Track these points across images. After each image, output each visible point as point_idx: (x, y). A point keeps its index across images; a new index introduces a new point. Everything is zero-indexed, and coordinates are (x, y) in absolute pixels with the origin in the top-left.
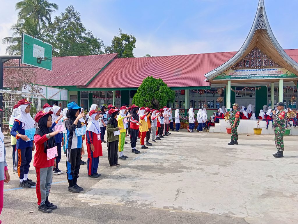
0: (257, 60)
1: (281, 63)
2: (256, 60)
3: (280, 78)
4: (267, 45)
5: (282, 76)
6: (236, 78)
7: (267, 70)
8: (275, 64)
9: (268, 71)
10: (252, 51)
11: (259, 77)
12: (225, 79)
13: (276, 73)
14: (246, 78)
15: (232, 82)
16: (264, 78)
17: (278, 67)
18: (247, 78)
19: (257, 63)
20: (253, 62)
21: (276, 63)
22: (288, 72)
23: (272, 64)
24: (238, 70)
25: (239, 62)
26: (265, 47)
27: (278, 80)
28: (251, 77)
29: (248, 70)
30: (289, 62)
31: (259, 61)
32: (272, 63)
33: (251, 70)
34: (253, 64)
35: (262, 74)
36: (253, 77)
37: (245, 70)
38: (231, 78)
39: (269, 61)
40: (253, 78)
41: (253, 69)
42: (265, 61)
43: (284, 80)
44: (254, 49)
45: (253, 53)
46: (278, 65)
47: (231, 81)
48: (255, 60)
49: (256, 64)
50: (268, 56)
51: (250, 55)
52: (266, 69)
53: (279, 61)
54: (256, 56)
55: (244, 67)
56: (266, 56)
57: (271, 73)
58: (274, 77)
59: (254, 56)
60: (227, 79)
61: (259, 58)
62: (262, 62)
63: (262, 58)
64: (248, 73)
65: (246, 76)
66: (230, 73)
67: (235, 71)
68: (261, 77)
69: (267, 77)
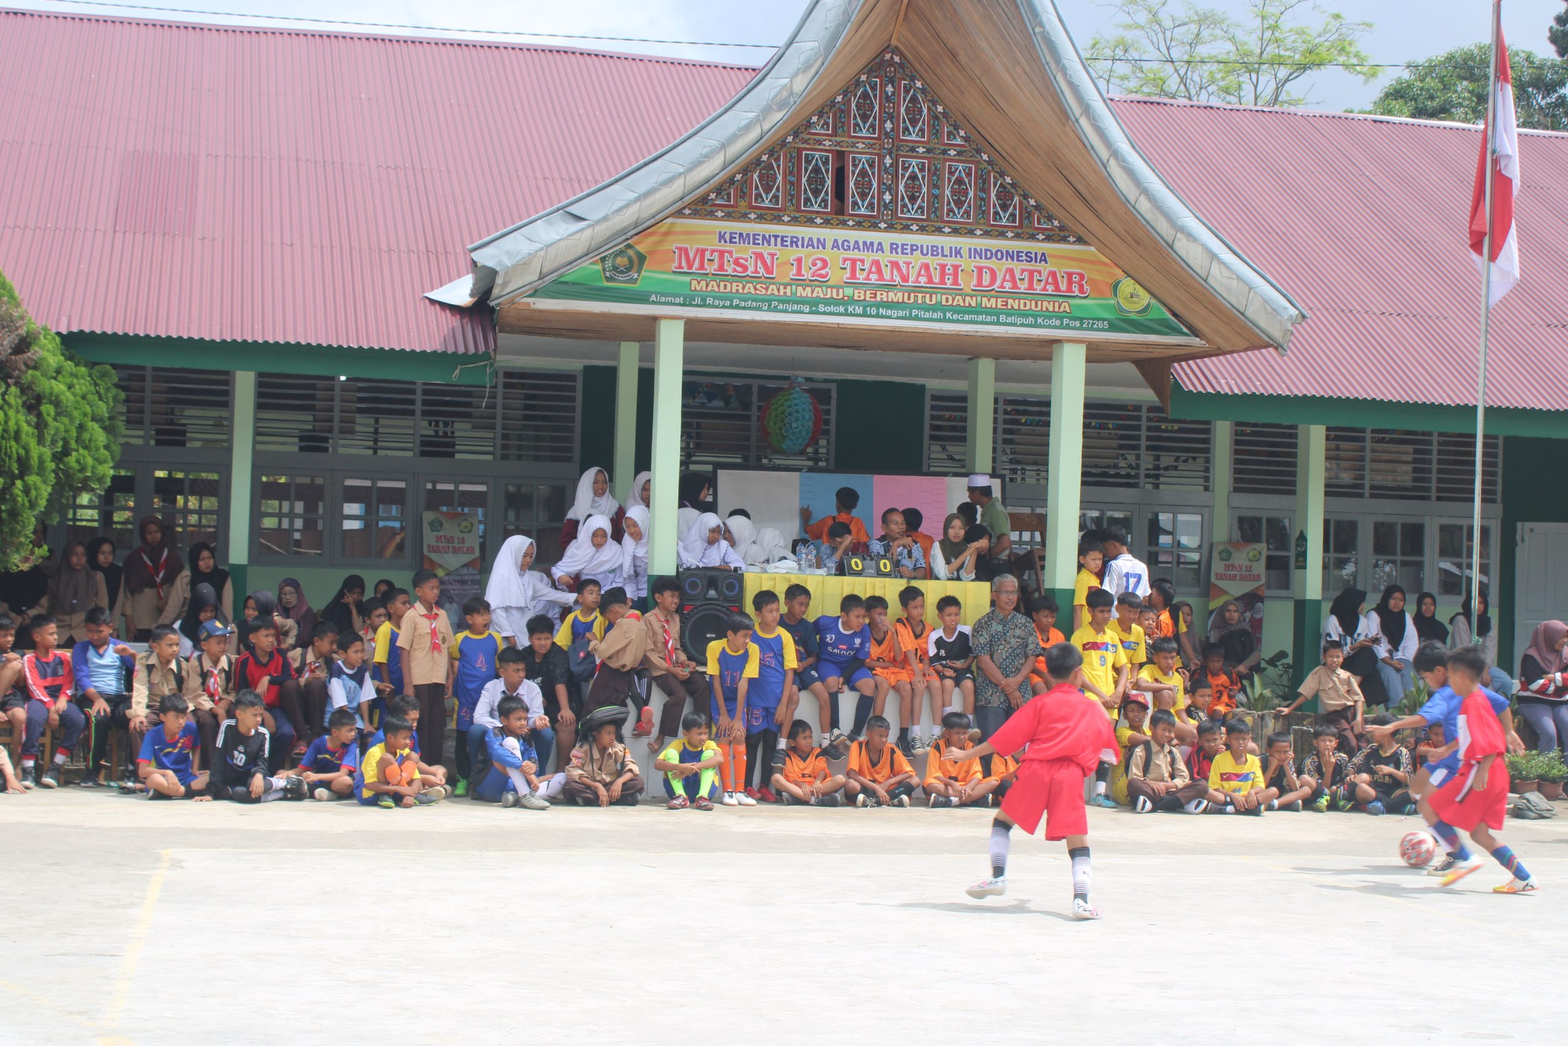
0: (895, 165)
1: (1079, 209)
2: (888, 161)
3: (1068, 327)
4: (983, 44)
5: (1081, 319)
6: (730, 300)
7: (972, 255)
8: (1025, 214)
9: (980, 262)
10: (858, 83)
11: (910, 311)
12: (643, 297)
13: (1039, 288)
14: (812, 312)
15: (694, 331)
16: (944, 320)
17: (1050, 238)
18: (813, 305)
19: (892, 189)
20: (864, 173)
21: (1038, 207)
22: (1128, 287)
23: (1004, 207)
25: (757, 162)
26: (963, 58)
27: (1046, 350)
28: (846, 305)
30: (1144, 205)
31: (914, 177)
32: (1004, 197)
34: (864, 196)
35: (932, 290)
36: (865, 304)
37: (800, 232)
38: (690, 299)
39: (986, 181)
40: (865, 315)
41: (868, 236)
42: (959, 181)
43: (1096, 355)
44: (877, 66)
45: (865, 95)
46: (1050, 218)
47: (689, 322)
48: (881, 158)
49: (887, 197)
50: (976, 144)
51: (842, 113)
52: (965, 245)
53: (1067, 191)
54: (888, 126)
55: (799, 210)
56: (966, 139)
57: (998, 283)
58: (1025, 316)
59: (872, 126)
60: (653, 303)
61: (913, 149)
62: (936, 186)
63: (931, 145)
64: (825, 263)
65: (809, 289)
66: (680, 249)
67: (721, 237)
68: (927, 310)
69: (966, 317)
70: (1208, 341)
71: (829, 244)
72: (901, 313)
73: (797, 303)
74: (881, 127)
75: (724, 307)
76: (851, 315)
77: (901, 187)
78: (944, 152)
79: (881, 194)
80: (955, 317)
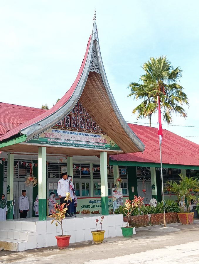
2: (77, 118)
3: (104, 149)
5: (106, 147)
6: (54, 143)
7: (91, 135)
8: (97, 128)
9: (92, 137)
11: (82, 145)
12: (39, 142)
13: (100, 142)
14: (67, 146)
16: (87, 147)
17: (102, 133)
18: (67, 144)
20: (74, 120)
21: (99, 127)
22: (112, 142)
23: (95, 127)
24: (56, 130)
28: (72, 144)
29: (69, 132)
31: (81, 121)
32: (94, 125)
33: (73, 132)
34: (74, 124)
35: (85, 142)
36: (75, 144)
37: (65, 131)
38: (47, 143)
39: (92, 122)
40: (75, 146)
41: (75, 132)
42: (88, 122)
46: (101, 129)
47: (47, 147)
50: (91, 115)
52: (89, 134)
54: (77, 111)
55: (64, 126)
56: (88, 114)
57: (95, 140)
58: (99, 147)
59: (75, 111)
60: (41, 143)
61: (81, 116)
62: (85, 123)
63: (84, 115)
64: (69, 136)
65: (67, 141)
66: (46, 133)
67: (52, 131)
68: (85, 145)
69: (91, 147)
70: (124, 151)
71: (69, 133)
72: (81, 146)
73: (65, 144)
74: (76, 112)
75: (53, 144)
76: (73, 146)
77: (80, 123)
78: (86, 117)
79: (77, 124)
80: (89, 147)
